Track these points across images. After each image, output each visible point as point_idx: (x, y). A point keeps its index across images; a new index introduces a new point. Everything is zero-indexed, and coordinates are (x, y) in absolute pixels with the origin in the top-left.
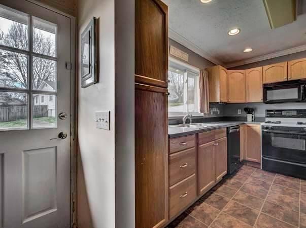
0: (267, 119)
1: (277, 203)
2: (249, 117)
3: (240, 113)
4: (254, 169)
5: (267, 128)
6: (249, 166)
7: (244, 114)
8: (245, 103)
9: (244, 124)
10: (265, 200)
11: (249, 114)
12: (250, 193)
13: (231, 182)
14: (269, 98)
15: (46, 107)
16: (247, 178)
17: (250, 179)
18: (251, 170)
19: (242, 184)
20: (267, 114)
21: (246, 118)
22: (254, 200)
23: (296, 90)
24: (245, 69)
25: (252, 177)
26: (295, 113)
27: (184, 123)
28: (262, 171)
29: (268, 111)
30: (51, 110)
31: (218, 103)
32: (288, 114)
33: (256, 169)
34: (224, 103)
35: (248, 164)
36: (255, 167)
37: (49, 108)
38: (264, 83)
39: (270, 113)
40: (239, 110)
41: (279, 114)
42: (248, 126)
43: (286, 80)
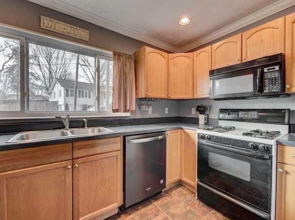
3: (194, 113)
9: (181, 129)
11: (201, 114)
15: (57, 102)
21: (198, 119)
23: (251, 76)
26: (255, 115)
27: (67, 127)
28: (197, 202)
30: (61, 105)
32: (246, 116)
33: (190, 197)
37: (60, 103)
40: (192, 109)
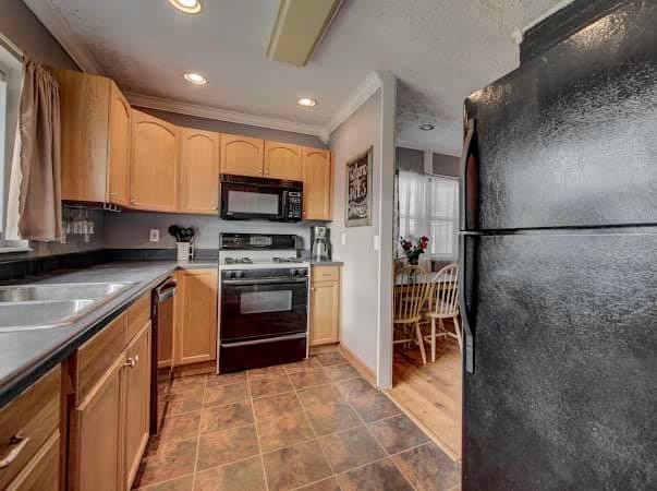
0: (223, 255)
1: (282, 446)
2: (183, 250)
3: (155, 237)
4: (201, 380)
5: (233, 276)
6: (187, 377)
7: (170, 242)
8: (176, 214)
9: (179, 269)
10: (261, 454)
11: (182, 241)
12: (223, 459)
13: (163, 460)
14: (232, 208)
16: (198, 418)
17: (206, 416)
18: (198, 387)
19: (195, 444)
20: (224, 242)
21: (175, 252)
22: (241, 473)
23: (275, 198)
24: (181, 125)
25: (206, 406)
26: (269, 241)
28: (221, 377)
29: (225, 235)
31: (101, 204)
32: (259, 243)
33: (205, 380)
34: (118, 207)
35: (183, 374)
36: (203, 375)
38: (222, 171)
39: (230, 241)
40: (153, 231)
41: (244, 242)
42: (188, 275)
43: (261, 176)
